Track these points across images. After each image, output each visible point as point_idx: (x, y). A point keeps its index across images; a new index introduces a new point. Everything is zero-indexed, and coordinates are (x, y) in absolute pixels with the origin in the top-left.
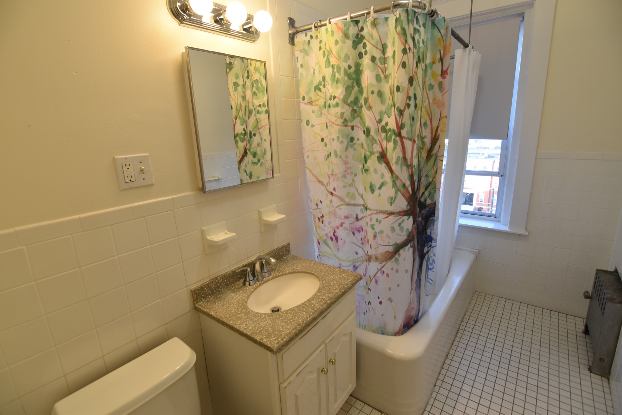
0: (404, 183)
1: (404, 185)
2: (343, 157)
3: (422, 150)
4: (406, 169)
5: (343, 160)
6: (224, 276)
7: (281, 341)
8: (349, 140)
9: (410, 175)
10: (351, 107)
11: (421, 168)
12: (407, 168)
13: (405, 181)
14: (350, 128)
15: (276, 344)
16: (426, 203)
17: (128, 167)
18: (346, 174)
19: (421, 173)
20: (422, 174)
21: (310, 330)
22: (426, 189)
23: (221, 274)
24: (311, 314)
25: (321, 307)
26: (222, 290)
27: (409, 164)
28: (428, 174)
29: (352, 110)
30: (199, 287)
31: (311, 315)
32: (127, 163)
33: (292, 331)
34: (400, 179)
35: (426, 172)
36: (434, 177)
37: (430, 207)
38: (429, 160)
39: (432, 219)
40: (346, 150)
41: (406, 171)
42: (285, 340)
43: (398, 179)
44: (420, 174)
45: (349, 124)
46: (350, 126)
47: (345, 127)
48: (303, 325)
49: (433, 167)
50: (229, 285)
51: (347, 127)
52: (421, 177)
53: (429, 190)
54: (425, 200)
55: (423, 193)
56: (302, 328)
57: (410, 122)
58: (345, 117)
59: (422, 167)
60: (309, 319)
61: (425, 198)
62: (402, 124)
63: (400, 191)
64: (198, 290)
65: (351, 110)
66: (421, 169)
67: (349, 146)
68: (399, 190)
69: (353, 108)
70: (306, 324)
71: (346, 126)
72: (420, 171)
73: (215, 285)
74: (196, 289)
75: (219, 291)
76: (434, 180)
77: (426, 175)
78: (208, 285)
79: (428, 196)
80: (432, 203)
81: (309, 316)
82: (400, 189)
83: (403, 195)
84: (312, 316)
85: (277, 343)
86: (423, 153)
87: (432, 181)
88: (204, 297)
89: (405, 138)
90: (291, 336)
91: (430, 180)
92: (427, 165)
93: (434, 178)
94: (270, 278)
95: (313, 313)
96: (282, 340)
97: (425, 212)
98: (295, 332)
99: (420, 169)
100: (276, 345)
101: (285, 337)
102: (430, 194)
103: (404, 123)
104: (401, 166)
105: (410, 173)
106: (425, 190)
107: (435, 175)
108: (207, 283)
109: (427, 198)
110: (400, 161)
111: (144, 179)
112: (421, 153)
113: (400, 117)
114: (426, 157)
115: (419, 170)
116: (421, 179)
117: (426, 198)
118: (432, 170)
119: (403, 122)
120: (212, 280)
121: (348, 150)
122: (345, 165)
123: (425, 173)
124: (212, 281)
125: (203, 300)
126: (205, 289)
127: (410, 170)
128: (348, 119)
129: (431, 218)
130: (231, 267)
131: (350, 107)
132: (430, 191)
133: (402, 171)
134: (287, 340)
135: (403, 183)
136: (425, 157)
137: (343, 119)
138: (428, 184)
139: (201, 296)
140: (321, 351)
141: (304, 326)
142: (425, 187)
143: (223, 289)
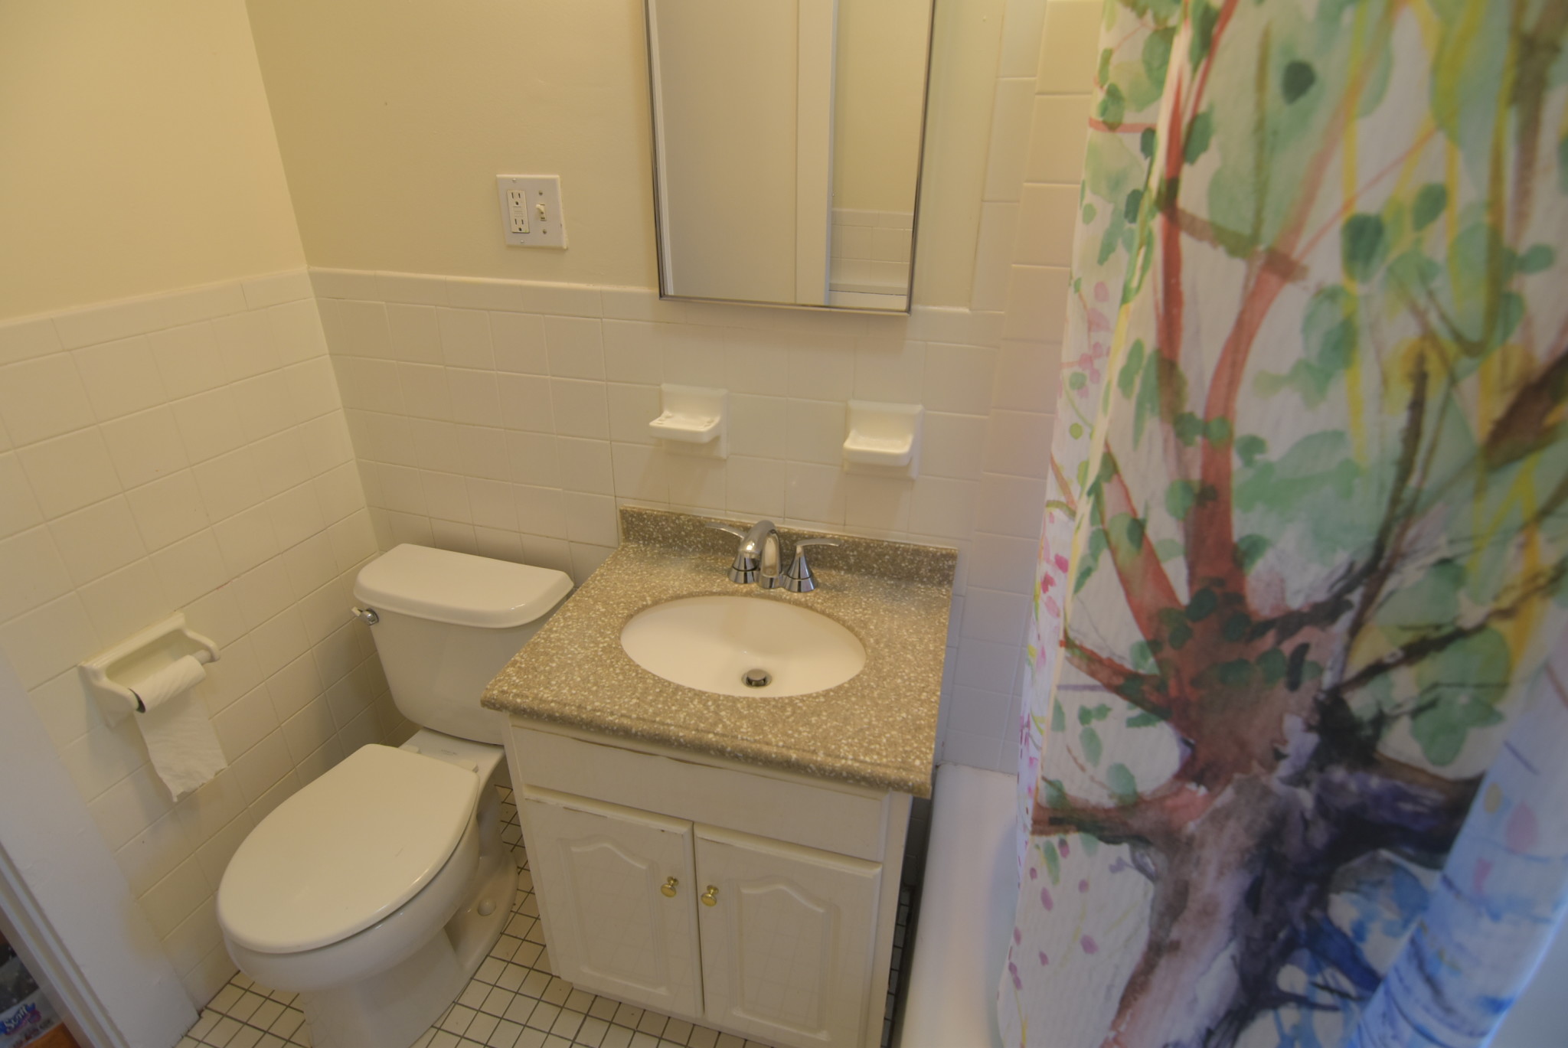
0: (1140, 515)
1: (1138, 529)
2: (1087, 289)
3: (1465, 362)
4: (1166, 441)
5: (1085, 306)
6: (699, 522)
7: (511, 695)
8: (1122, 207)
9: (1187, 485)
10: (1149, 17)
11: (1418, 491)
12: (1172, 436)
13: (1147, 508)
14: (1134, 141)
15: (499, 691)
16: (1377, 736)
17: (518, 200)
18: (1087, 373)
19: (1405, 528)
20: (1411, 533)
21: (615, 747)
22: (1415, 652)
23: (695, 514)
24: (634, 716)
25: (676, 726)
26: (691, 550)
27: (1191, 415)
28: (1461, 561)
29: (1156, 32)
30: (635, 510)
31: (629, 717)
32: (516, 192)
33: (552, 701)
34: (1122, 483)
35: (1451, 542)
36: (1505, 602)
37: (1399, 783)
38: (1512, 458)
39: (1390, 864)
40: (1103, 259)
41: (1165, 450)
42: (519, 700)
43: (1115, 477)
44: (1396, 530)
45: (1130, 117)
46: (1132, 128)
47: (1109, 135)
48: (584, 716)
49: (1524, 527)
50: (712, 550)
51: (1119, 135)
52: (1399, 556)
53: (1432, 668)
54: (1381, 721)
55: (1377, 669)
56: (576, 717)
57: (1260, 105)
58: (1113, 77)
59: (1428, 486)
60: (610, 718)
61: (1379, 704)
62: (1195, 117)
63: (1114, 552)
64: (632, 516)
65: (1147, 32)
66: (1415, 499)
67: (1120, 241)
68: (1108, 542)
69: (1166, 19)
70: (591, 721)
71: (1112, 127)
72: (1400, 510)
73: (672, 528)
74: (626, 511)
75: (682, 548)
76: (1504, 628)
77: (1444, 562)
78: (655, 519)
79: (1410, 706)
80: (1422, 771)
81: (623, 716)
82: (1113, 537)
83: (1125, 580)
84: (626, 721)
85: (503, 692)
86: (1469, 385)
87: (1480, 628)
88: (644, 538)
89: (1199, 230)
90: (536, 708)
91: (1471, 614)
92: (1479, 491)
93: (1506, 614)
94: (788, 598)
95: (638, 718)
96: (517, 695)
97: (1353, 786)
98: (552, 708)
99: (1407, 494)
100: (495, 692)
101: (527, 697)
102: (1432, 704)
103: (1207, 116)
104: (1140, 405)
105: (1196, 475)
106: (1400, 654)
107: (1525, 598)
108: (655, 513)
109: (1396, 717)
110: (1141, 372)
111: (545, 232)
112: (1453, 381)
113: (1195, 69)
114: (1488, 427)
115: (1395, 501)
116: (1389, 570)
117: (1387, 709)
118: (1511, 551)
119: (1203, 108)
120: (667, 514)
121: (1112, 256)
122: (1089, 329)
123: (1443, 540)
124: (668, 517)
125: (641, 542)
126: (649, 523)
127: (1195, 455)
128: (1124, 88)
129: (1385, 854)
130: (728, 512)
131: (1141, 14)
132: (1435, 685)
133: (1136, 441)
134: (521, 703)
135: (1134, 511)
136: (1480, 428)
137: (1106, 87)
138: (1438, 627)
139: (638, 532)
140: (663, 831)
141: (582, 719)
142: (1407, 637)
143: (694, 550)
